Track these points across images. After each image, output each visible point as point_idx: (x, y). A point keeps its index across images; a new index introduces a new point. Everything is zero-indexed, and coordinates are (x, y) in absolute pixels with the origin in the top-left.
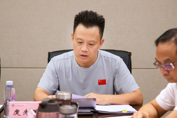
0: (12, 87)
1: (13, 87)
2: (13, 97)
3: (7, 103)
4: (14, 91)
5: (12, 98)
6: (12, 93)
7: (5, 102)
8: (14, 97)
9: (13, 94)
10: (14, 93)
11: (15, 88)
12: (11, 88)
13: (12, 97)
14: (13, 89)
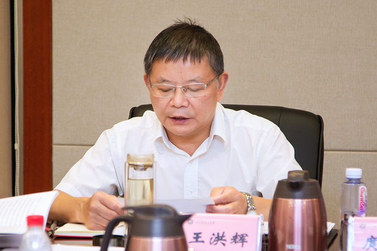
0: (360, 183)
1: (362, 183)
2: (362, 207)
3: (346, 220)
4: (364, 192)
5: (360, 208)
6: (360, 198)
7: (343, 219)
8: (364, 207)
9: (362, 200)
10: (364, 196)
11: (366, 186)
12: (359, 185)
13: (360, 206)
14: (361, 187)
